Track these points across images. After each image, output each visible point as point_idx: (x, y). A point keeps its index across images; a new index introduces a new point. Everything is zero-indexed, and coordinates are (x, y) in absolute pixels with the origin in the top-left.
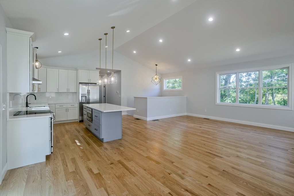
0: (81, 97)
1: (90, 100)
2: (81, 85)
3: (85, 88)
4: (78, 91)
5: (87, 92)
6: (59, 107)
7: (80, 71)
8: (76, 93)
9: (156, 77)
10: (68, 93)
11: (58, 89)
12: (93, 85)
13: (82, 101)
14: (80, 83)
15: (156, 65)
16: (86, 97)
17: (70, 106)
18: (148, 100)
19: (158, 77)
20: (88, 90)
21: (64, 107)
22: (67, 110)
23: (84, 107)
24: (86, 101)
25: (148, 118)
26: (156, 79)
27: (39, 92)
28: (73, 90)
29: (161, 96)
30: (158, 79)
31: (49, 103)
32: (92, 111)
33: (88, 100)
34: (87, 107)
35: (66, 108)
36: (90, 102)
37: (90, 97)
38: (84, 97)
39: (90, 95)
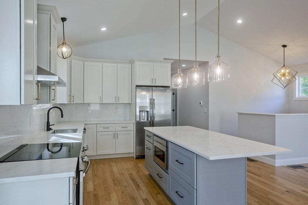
0: (140, 111)
1: (154, 117)
2: (138, 90)
3: (145, 95)
4: (134, 102)
5: (150, 102)
6: (102, 129)
7: (137, 64)
8: (131, 105)
9: (283, 71)
10: (116, 104)
11: (101, 98)
12: (160, 90)
13: (142, 121)
14: (137, 86)
15: (284, 46)
16: (148, 112)
17: (121, 129)
18: (277, 119)
19: (287, 71)
20: (150, 99)
21: (111, 129)
22: (115, 136)
23: (146, 132)
24: (148, 120)
25: (277, 161)
26: (284, 75)
27: (72, 102)
28: (125, 99)
29: (289, 112)
30: (287, 74)
31: (86, 123)
32: (167, 147)
33: (151, 118)
34: (154, 135)
35: (115, 132)
36: (154, 122)
37: (154, 113)
38: (145, 113)
39: (155, 109)
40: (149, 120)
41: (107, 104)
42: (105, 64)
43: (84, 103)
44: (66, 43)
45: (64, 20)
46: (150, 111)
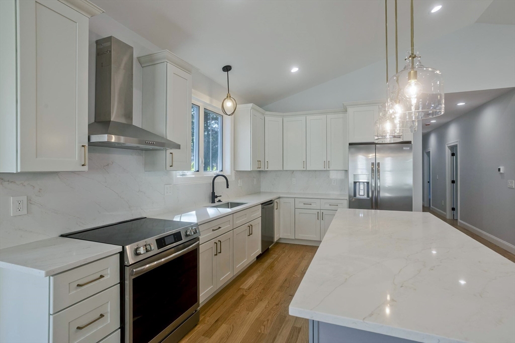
0: (355, 183)
1: (379, 192)
2: (352, 150)
5: (372, 168)
6: (302, 205)
7: (350, 110)
11: (305, 163)
12: (390, 149)
13: (358, 197)
14: (350, 144)
16: (368, 183)
17: (327, 206)
20: (373, 164)
21: (313, 206)
22: (320, 216)
24: (368, 196)
27: (266, 169)
28: (339, 164)
33: (374, 192)
35: (319, 211)
36: (379, 199)
37: (379, 185)
38: (364, 185)
39: (379, 179)
40: (370, 195)
41: (316, 171)
42: (309, 118)
43: (283, 171)
44: (230, 96)
45: (228, 68)
46: (372, 182)
